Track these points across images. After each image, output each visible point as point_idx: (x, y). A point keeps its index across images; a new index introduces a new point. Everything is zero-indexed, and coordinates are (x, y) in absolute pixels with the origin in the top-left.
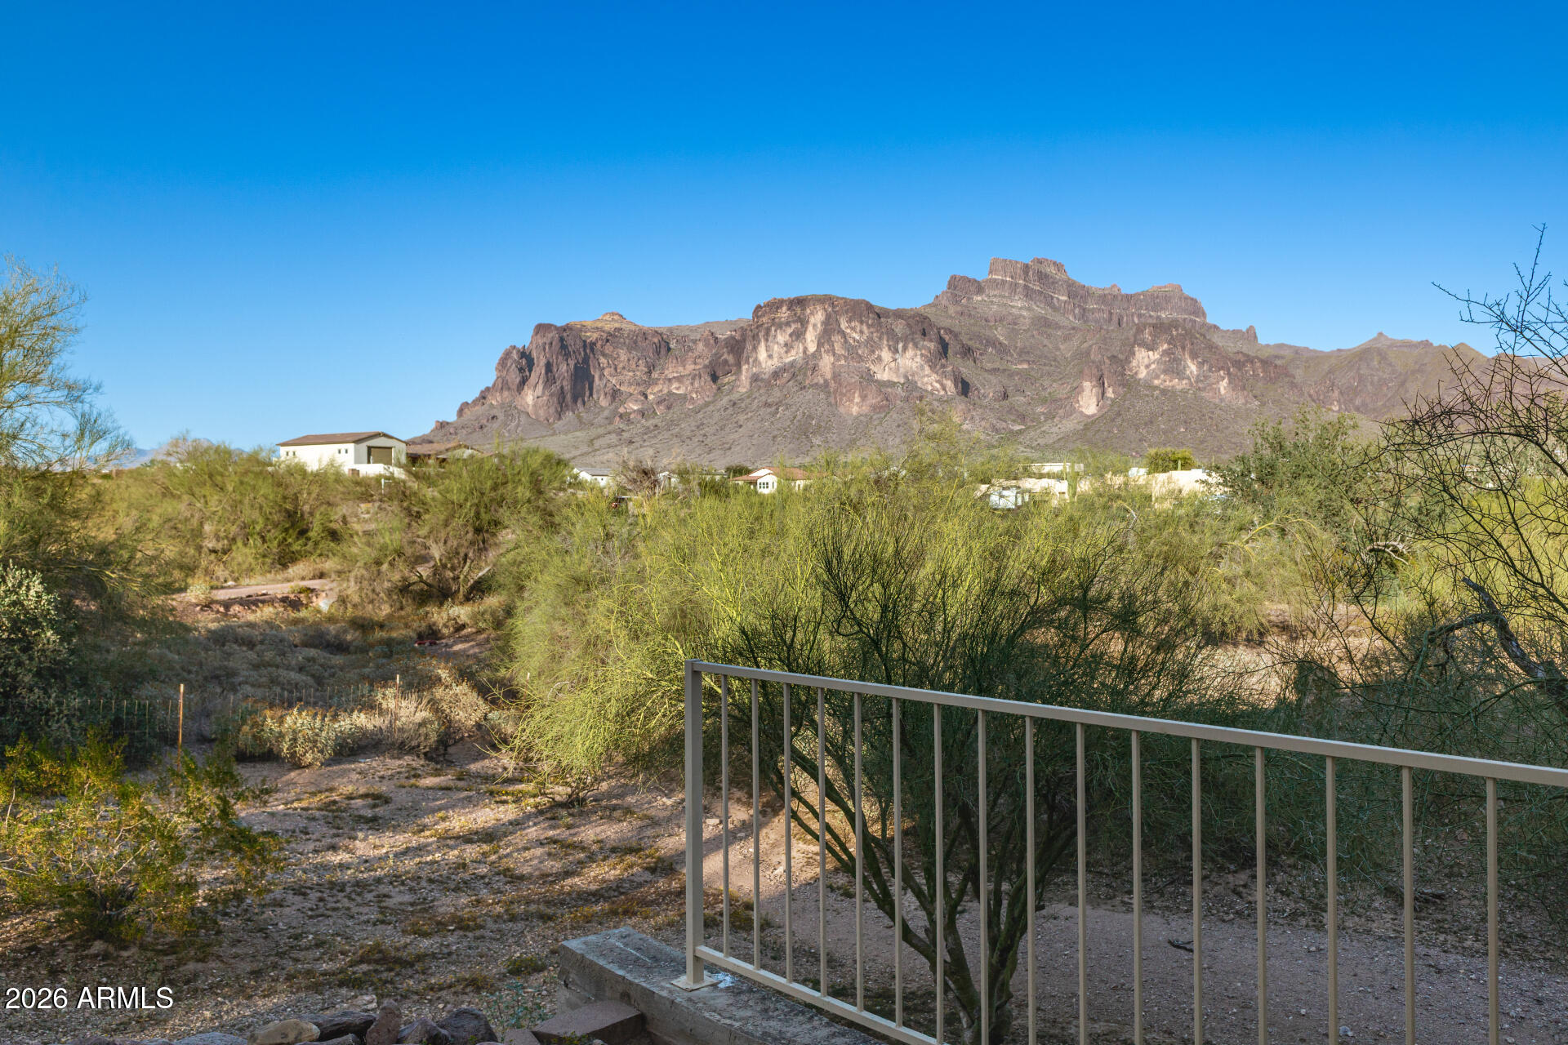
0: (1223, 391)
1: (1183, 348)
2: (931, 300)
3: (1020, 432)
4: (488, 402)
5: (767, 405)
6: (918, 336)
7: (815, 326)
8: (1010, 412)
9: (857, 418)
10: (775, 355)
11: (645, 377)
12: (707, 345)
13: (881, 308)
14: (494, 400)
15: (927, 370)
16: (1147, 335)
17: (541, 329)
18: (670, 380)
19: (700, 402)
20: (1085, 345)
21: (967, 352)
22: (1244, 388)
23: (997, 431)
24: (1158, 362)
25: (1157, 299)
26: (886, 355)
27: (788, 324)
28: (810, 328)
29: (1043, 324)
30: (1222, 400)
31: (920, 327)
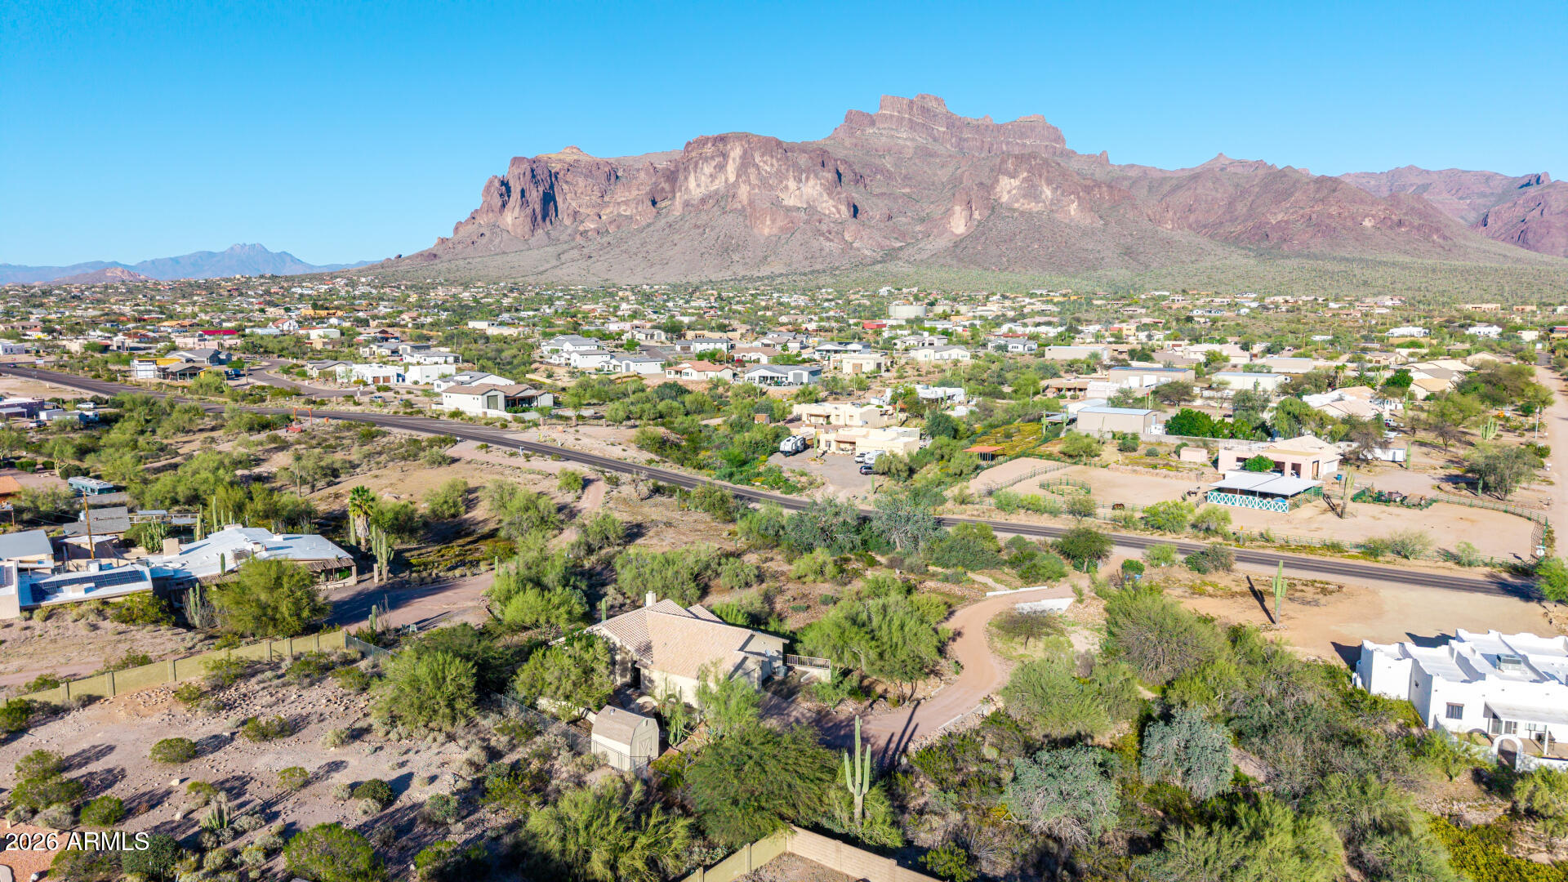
0: (1073, 213)
1: (1040, 176)
2: (829, 132)
3: (901, 248)
4: (477, 222)
5: (696, 226)
6: (819, 167)
7: (734, 159)
8: (893, 231)
9: (768, 238)
10: (703, 185)
11: (599, 201)
12: (648, 173)
13: (787, 144)
14: (483, 220)
15: (825, 197)
16: (1010, 165)
17: (516, 161)
18: (619, 204)
19: (644, 223)
20: (959, 171)
21: (859, 179)
22: (1091, 209)
23: (882, 248)
24: (1018, 188)
25: (1024, 129)
26: (792, 184)
27: (712, 158)
28: (731, 161)
29: (926, 154)
30: (1071, 220)
31: (821, 158)
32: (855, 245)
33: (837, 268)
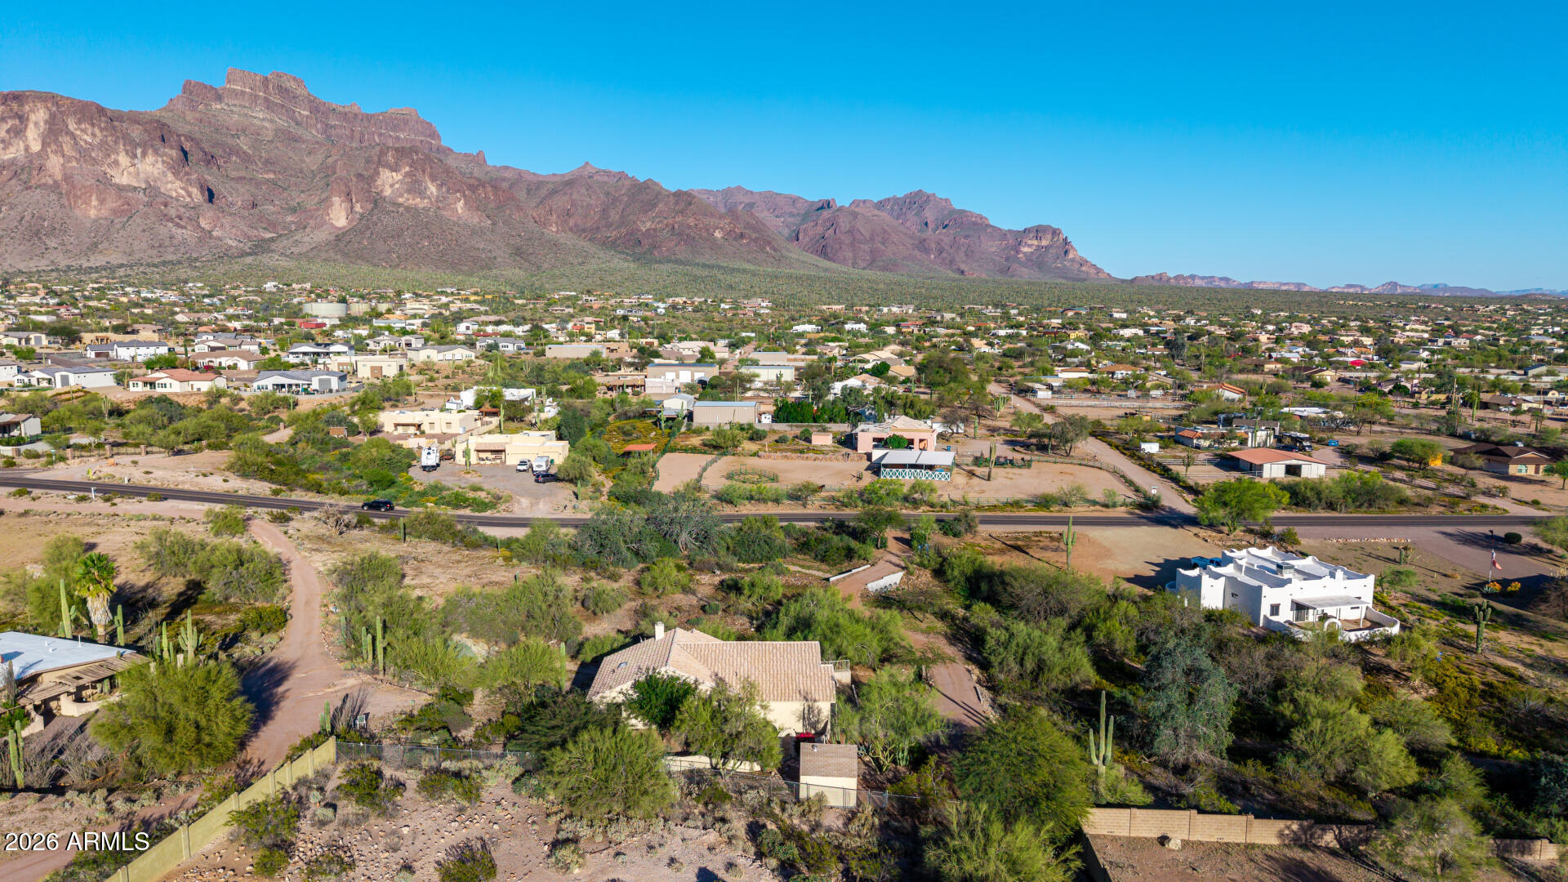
0: (460, 211)
1: (424, 171)
2: (165, 103)
3: (272, 240)
6: (158, 143)
7: (36, 123)
8: (260, 220)
9: (96, 221)
13: (113, 111)
15: (170, 177)
16: (390, 157)
20: (330, 160)
21: (210, 160)
22: (478, 208)
23: (249, 239)
24: (401, 182)
25: (397, 121)
26: (124, 159)
28: (31, 126)
29: (288, 138)
30: (459, 218)
31: (159, 133)
32: (214, 234)
33: (196, 259)
